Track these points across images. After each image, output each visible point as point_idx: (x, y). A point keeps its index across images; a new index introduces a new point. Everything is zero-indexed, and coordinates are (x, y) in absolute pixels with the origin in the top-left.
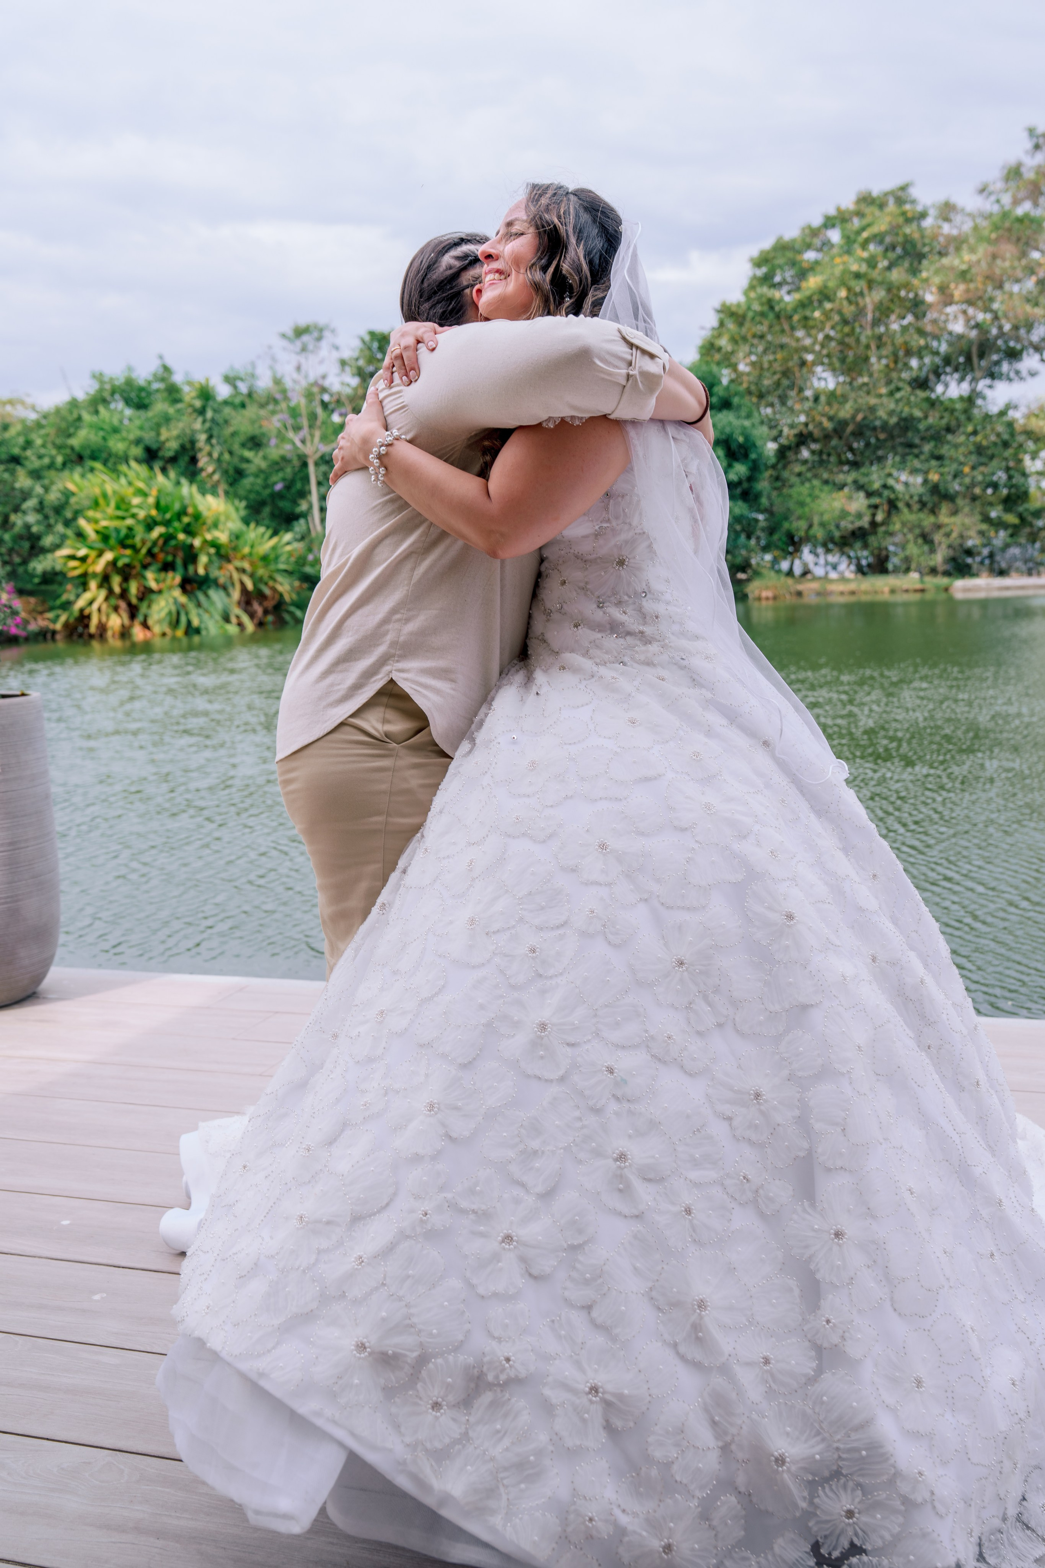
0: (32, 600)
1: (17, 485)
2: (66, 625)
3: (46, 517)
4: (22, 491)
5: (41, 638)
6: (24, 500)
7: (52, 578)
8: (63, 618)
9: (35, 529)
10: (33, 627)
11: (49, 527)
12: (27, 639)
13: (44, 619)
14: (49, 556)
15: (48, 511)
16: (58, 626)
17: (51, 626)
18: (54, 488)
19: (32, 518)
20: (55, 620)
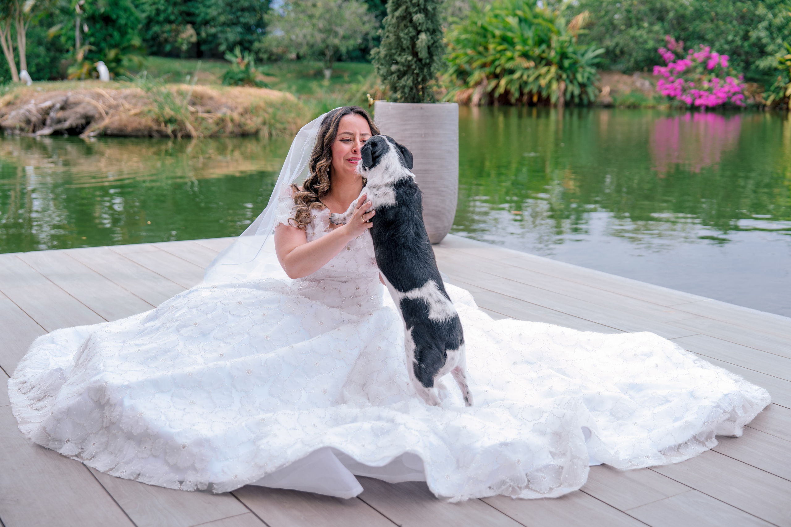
0: (755, 85)
1: (757, 13)
2: (774, 101)
3: (771, 33)
4: (759, 16)
5: (755, 109)
6: (760, 22)
7: (771, 72)
8: (772, 98)
9: (764, 41)
10: (751, 101)
11: (773, 39)
12: (746, 108)
13: (759, 97)
14: (770, 58)
15: (774, 30)
16: (769, 102)
17: (763, 101)
18: (780, 15)
19: (763, 34)
20: (766, 99)
